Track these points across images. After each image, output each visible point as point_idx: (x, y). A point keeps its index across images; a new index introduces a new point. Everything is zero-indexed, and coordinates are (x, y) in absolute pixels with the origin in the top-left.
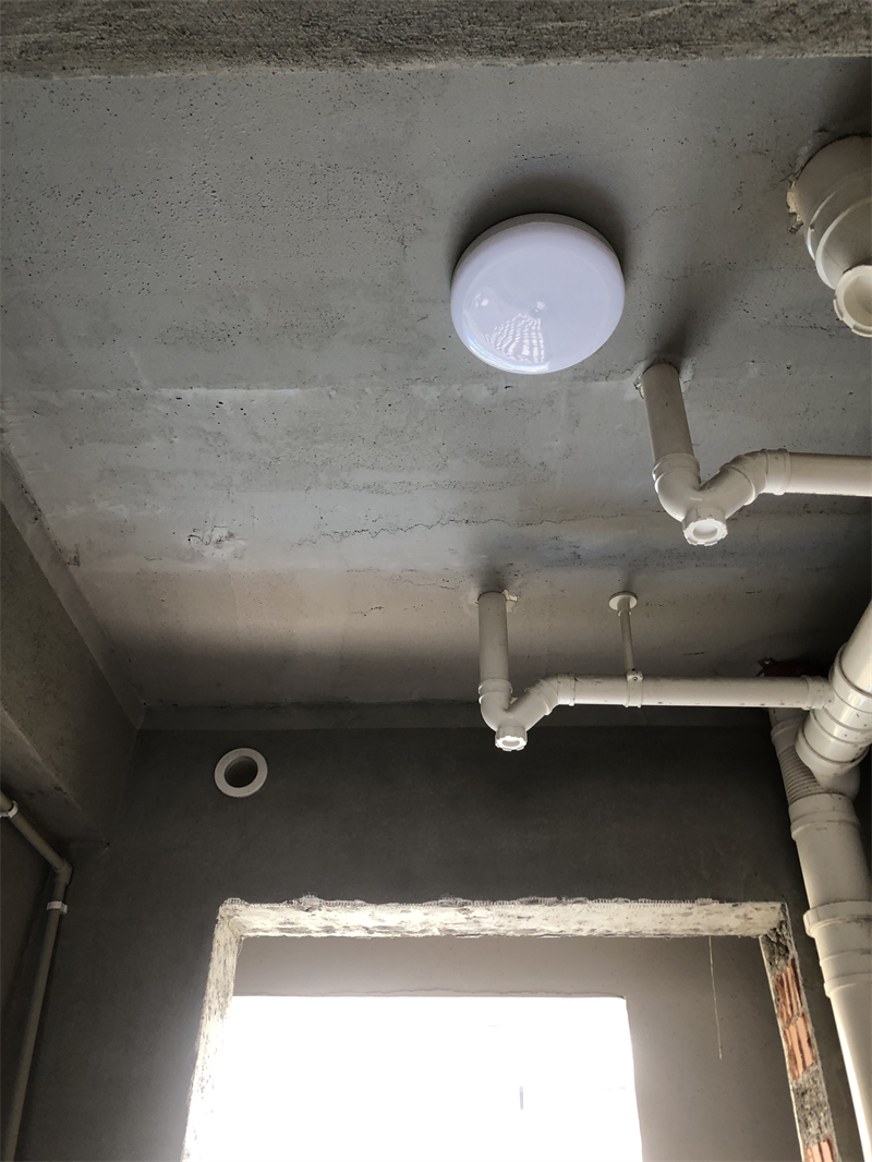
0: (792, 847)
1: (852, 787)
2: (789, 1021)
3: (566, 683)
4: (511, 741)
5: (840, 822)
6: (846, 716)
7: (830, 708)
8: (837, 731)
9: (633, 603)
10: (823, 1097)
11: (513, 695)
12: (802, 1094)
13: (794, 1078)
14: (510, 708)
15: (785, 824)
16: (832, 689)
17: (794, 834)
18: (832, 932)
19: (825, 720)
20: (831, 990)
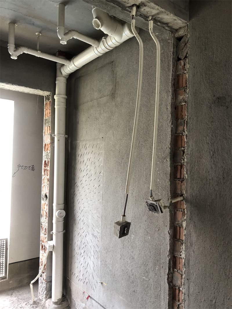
0: (55, 84)
1: (67, 77)
2: (47, 109)
3: (26, 49)
4: (14, 58)
5: (64, 82)
6: (71, 67)
7: (69, 66)
8: (68, 69)
9: (40, 35)
10: (50, 121)
11: (15, 48)
12: (46, 120)
13: (45, 117)
14: (15, 51)
15: (55, 80)
16: (70, 63)
17: (56, 83)
18: (58, 99)
19: (67, 67)
20: (56, 107)
